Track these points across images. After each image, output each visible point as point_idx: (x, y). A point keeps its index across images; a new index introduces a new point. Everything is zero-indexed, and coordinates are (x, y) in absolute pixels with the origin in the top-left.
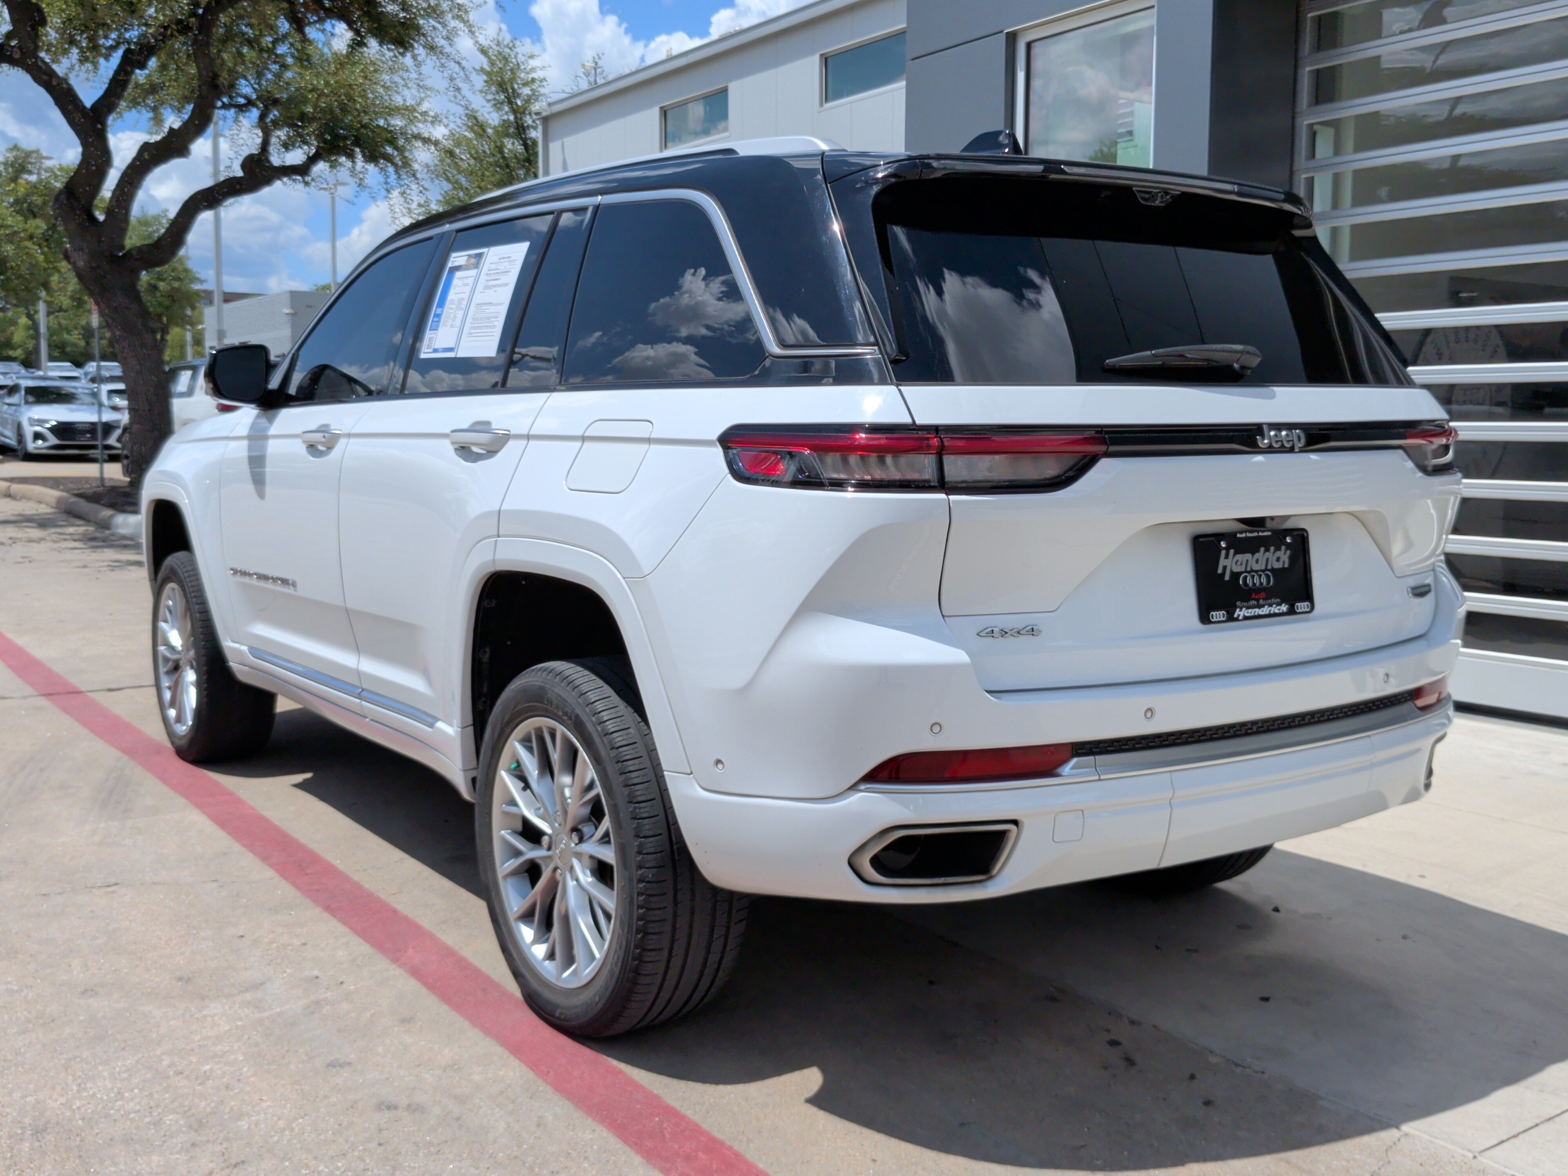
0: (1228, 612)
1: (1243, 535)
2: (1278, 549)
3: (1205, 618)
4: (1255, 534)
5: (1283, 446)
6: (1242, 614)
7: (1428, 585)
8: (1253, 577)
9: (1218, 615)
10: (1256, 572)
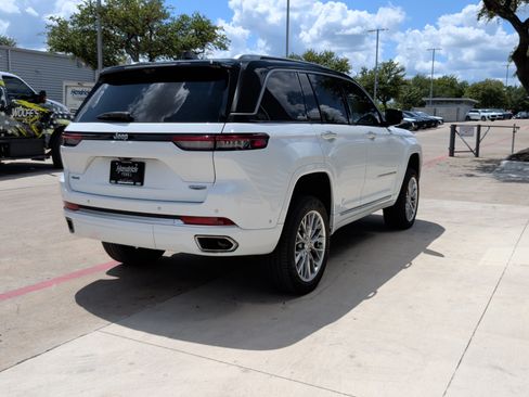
0: (117, 181)
5: (121, 139)
8: (125, 173)
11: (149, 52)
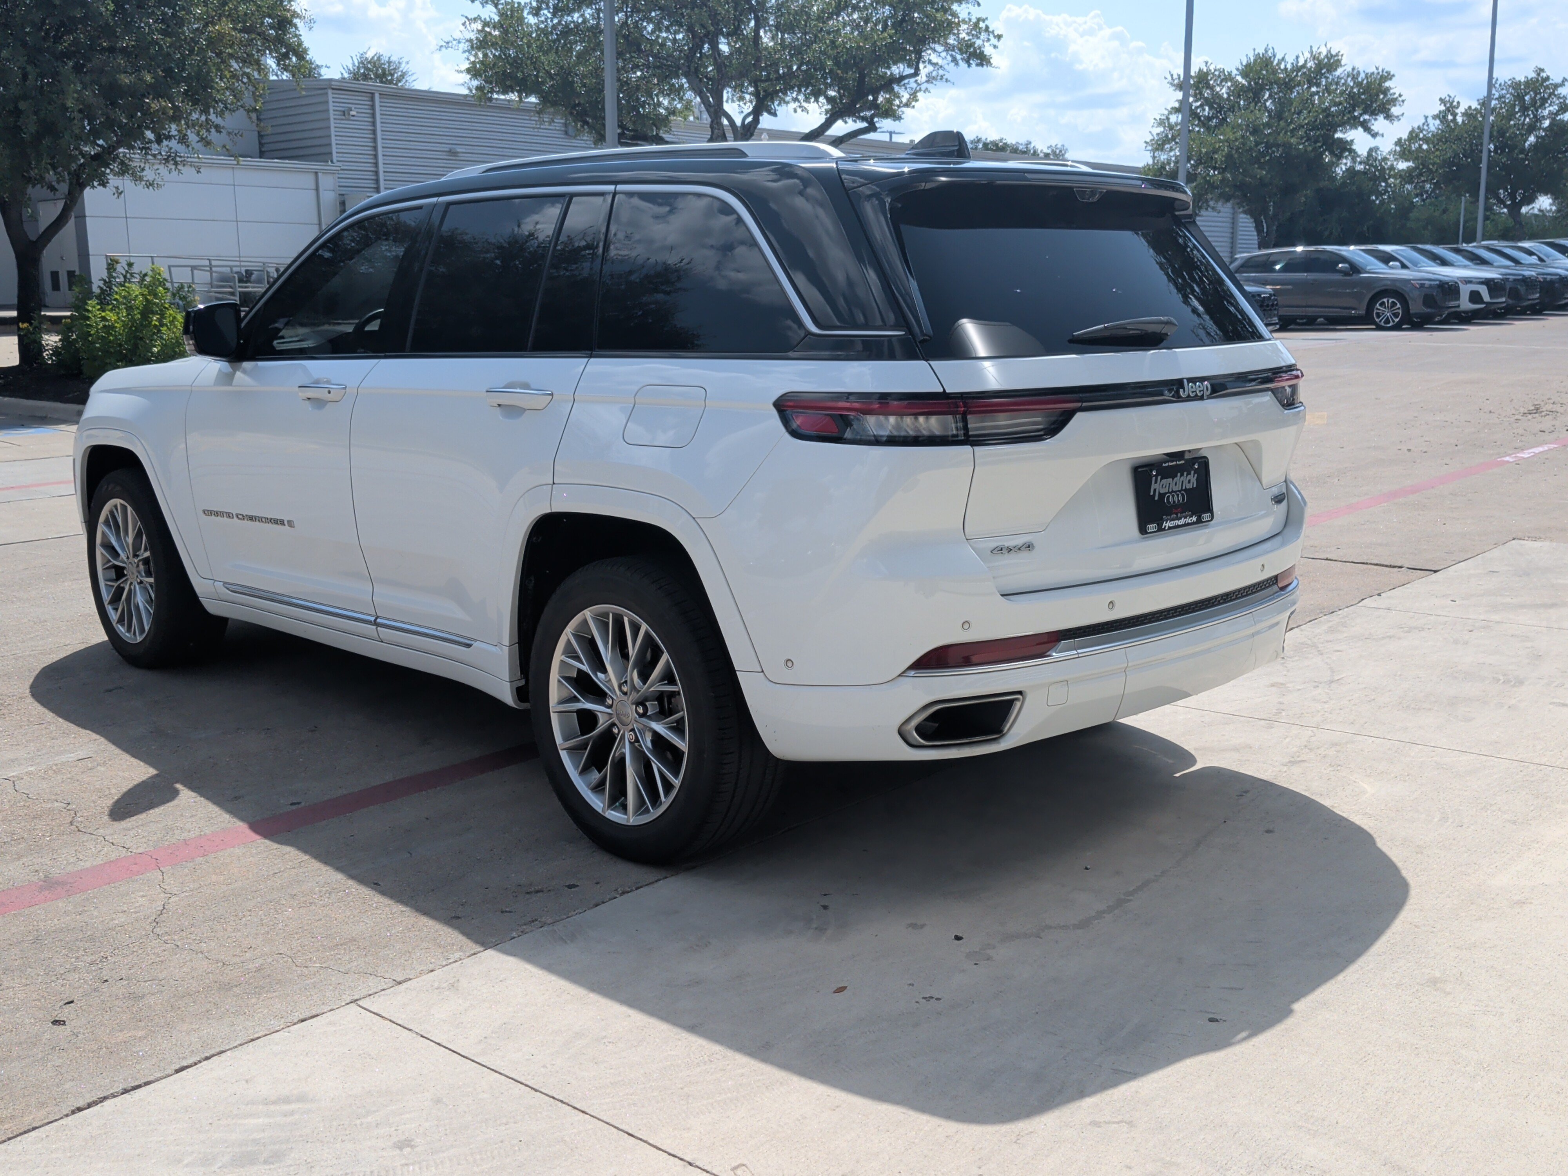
0: (1158, 525)
1: (1167, 464)
2: (1189, 473)
3: (1143, 530)
4: (1174, 463)
5: (1196, 395)
6: (1167, 525)
7: (1284, 493)
8: (1173, 496)
9: (1152, 527)
10: (1175, 492)
11: (755, 82)
